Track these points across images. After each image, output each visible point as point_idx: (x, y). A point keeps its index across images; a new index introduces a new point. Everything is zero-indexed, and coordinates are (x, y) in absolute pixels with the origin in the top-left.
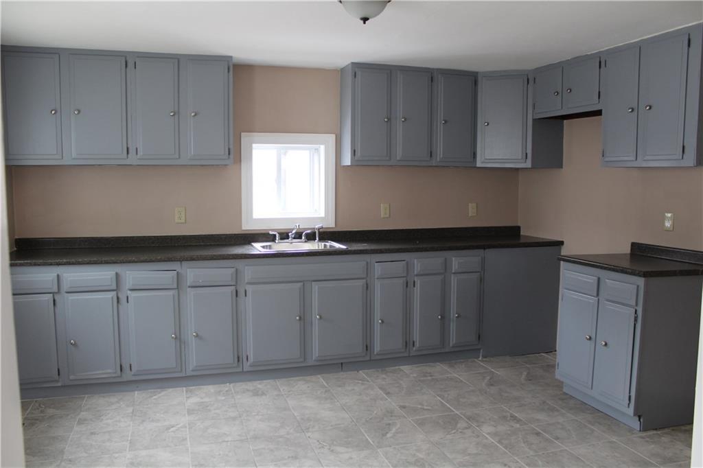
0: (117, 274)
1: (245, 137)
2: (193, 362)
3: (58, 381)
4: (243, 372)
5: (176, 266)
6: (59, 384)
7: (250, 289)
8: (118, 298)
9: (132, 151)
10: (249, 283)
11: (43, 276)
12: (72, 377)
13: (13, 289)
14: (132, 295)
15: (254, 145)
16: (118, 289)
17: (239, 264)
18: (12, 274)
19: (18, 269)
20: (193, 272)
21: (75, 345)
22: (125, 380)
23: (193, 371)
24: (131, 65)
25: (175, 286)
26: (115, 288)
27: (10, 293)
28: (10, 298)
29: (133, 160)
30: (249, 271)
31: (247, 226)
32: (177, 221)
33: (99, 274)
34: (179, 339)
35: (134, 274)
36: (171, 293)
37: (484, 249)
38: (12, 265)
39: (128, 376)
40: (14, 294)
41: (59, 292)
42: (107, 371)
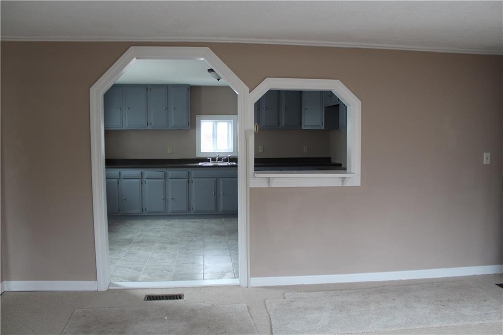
0: (142, 173)
1: (197, 117)
2: (170, 209)
3: (118, 213)
4: (191, 215)
5: (165, 170)
6: (119, 215)
7: (194, 180)
8: (142, 182)
9: (149, 124)
10: (194, 178)
11: (115, 172)
12: (124, 212)
13: (106, 177)
14: (147, 180)
15: (201, 121)
16: (142, 178)
17: (190, 170)
18: (106, 171)
19: (108, 169)
20: (171, 172)
21: (125, 199)
22: (143, 214)
23: (171, 213)
24: (149, 89)
25: (163, 178)
26: (140, 177)
27: (105, 178)
28: (105, 179)
29: (149, 127)
30: (193, 172)
31: (198, 155)
32: (169, 153)
33: (135, 172)
34: (165, 199)
35: (148, 172)
36: (162, 180)
37: (301, 166)
38: (106, 168)
39: (145, 213)
40: (106, 179)
41: (120, 178)
42: (137, 211)
